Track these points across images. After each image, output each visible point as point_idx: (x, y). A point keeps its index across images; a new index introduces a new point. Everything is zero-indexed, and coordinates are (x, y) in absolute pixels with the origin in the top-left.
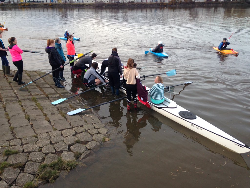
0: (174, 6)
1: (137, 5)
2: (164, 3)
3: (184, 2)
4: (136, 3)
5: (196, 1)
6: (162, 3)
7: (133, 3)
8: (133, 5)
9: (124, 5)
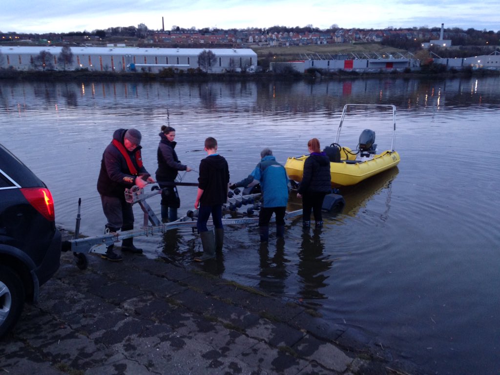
0: (171, 79)
1: (95, 76)
2: (150, 74)
3: (188, 73)
4: (94, 72)
5: (208, 72)
6: (146, 74)
7: (86, 73)
8: (86, 75)
9: (66, 75)
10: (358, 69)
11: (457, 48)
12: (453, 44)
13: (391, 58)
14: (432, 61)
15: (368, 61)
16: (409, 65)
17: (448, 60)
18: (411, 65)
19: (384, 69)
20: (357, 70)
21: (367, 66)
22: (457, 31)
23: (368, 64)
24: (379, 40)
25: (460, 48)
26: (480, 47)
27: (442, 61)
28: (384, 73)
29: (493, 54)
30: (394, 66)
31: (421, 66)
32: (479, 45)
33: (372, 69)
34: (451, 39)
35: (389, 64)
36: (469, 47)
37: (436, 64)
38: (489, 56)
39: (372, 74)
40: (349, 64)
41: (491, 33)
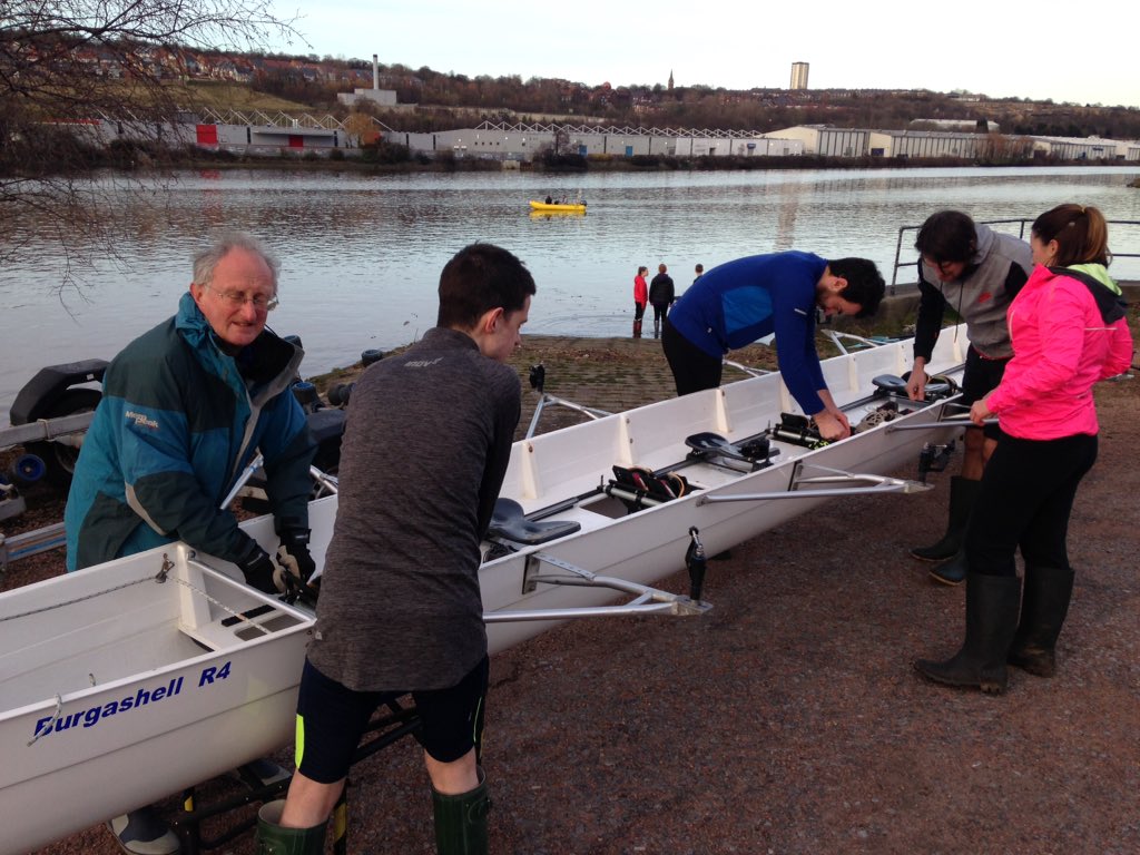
10: (232, 145)
11: (410, 108)
12: (401, 100)
13: (296, 127)
14: (381, 138)
15: (249, 130)
16: (336, 144)
17: (407, 137)
18: (341, 145)
19: (288, 149)
20: (231, 150)
21: (249, 141)
22: (399, 70)
23: (249, 136)
24: (245, 79)
25: (417, 110)
26: (450, 109)
27: (398, 138)
28: (290, 159)
29: (483, 127)
30: (306, 143)
31: (360, 146)
32: (448, 104)
33: (262, 148)
34: (393, 89)
35: (296, 140)
36: (433, 108)
37: (389, 143)
38: (475, 130)
39: (265, 158)
40: (207, 133)
41: (461, 79)
